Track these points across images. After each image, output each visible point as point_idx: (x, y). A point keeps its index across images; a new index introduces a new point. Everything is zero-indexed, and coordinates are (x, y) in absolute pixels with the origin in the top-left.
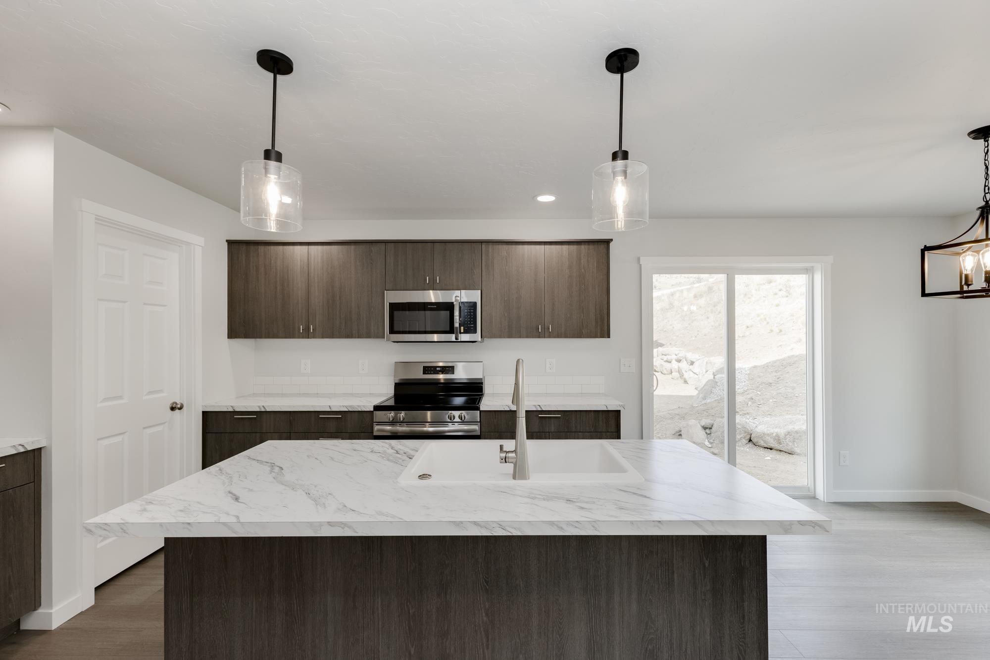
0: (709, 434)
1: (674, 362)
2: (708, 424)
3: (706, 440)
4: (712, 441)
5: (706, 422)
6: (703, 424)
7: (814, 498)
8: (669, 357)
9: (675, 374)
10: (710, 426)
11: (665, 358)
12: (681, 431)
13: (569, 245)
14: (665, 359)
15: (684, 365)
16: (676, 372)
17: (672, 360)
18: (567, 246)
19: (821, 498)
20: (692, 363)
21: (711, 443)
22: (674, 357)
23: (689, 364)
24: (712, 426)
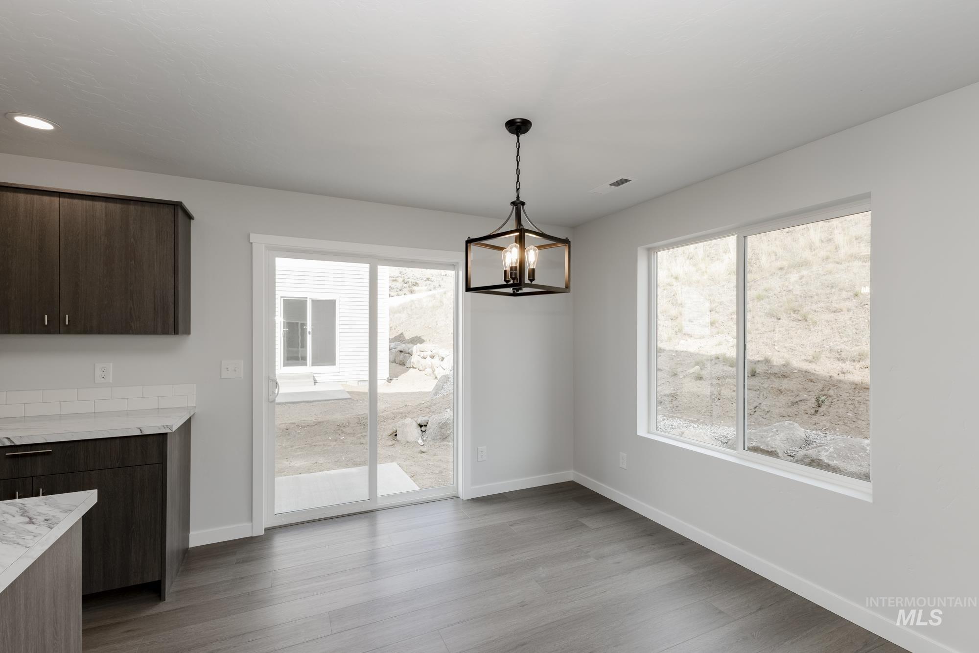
0: (424, 431)
1: (428, 358)
2: (424, 422)
3: (420, 438)
4: (425, 438)
5: (421, 420)
6: (419, 422)
7: (457, 497)
8: (425, 354)
9: (429, 370)
10: (426, 424)
11: (422, 354)
12: (396, 431)
13: (106, 202)
14: (422, 356)
15: (436, 361)
16: (430, 368)
17: (427, 356)
18: (104, 204)
19: (461, 498)
20: (443, 359)
21: (424, 441)
22: (429, 353)
23: (441, 360)
24: (427, 423)
